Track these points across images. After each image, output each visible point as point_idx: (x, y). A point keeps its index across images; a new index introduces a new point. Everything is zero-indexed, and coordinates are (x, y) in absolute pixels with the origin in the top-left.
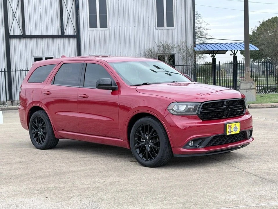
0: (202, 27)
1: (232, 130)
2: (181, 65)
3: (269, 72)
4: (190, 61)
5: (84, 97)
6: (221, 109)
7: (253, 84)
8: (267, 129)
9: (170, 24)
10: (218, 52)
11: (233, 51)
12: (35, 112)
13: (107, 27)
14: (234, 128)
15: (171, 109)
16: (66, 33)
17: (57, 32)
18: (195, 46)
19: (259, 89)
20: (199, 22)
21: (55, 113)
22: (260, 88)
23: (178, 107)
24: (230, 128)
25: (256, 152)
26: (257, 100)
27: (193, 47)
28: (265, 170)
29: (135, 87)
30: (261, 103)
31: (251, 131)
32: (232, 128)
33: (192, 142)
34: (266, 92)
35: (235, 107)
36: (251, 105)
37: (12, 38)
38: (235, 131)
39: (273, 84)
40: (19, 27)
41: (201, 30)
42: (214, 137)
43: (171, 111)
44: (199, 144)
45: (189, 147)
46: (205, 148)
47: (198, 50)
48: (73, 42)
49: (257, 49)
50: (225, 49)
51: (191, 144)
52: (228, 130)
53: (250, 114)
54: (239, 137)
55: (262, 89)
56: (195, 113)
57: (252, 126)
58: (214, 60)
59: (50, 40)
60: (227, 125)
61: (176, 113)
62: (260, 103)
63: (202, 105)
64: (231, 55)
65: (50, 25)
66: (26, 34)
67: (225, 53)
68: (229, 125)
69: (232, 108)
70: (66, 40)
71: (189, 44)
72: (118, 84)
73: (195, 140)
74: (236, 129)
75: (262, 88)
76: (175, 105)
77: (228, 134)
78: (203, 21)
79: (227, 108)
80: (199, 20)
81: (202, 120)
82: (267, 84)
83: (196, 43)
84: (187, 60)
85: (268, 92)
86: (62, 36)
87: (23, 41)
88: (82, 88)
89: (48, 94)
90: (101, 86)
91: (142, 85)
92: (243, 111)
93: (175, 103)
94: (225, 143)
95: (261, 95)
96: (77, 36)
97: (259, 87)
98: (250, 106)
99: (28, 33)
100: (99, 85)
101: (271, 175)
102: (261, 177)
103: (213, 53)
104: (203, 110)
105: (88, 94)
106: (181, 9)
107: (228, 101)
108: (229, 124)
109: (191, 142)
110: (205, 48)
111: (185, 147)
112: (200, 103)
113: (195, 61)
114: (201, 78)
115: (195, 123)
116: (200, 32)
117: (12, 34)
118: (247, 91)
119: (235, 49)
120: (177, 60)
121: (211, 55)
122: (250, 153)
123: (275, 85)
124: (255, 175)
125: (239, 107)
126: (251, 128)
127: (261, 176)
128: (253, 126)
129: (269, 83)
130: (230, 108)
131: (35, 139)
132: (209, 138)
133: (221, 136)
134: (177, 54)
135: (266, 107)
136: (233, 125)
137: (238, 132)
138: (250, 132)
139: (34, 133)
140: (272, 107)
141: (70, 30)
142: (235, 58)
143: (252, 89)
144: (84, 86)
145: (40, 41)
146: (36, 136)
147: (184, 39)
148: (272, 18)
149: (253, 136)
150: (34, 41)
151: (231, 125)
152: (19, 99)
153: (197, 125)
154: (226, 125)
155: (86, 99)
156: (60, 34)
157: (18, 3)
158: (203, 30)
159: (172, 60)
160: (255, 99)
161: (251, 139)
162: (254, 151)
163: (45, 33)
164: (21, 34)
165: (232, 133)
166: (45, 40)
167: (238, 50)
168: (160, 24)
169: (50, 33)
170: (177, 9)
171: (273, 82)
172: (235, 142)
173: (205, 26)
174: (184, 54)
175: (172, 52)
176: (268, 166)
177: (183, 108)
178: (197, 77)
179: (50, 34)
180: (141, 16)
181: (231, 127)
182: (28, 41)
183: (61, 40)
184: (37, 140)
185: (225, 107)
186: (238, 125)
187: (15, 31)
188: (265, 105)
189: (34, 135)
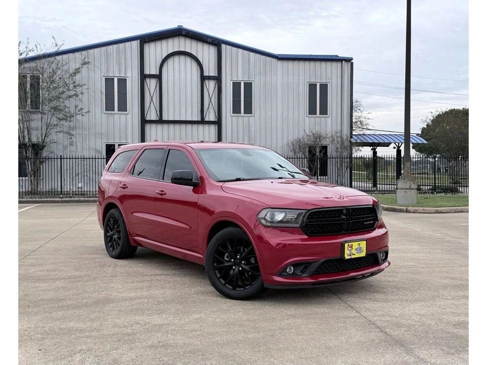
0: (363, 116)
1: (354, 251)
2: (335, 158)
3: (444, 169)
4: (345, 154)
5: (162, 195)
6: (339, 220)
7: (413, 183)
8: (421, 244)
9: (324, 111)
10: (380, 145)
11: (397, 144)
12: (111, 209)
13: (252, 113)
14: (356, 249)
15: (262, 218)
16: (207, 119)
17: (197, 118)
18: (351, 137)
19: (426, 188)
20: (359, 111)
21: (131, 214)
22: (429, 187)
23: (273, 216)
24: (350, 249)
25: (394, 281)
26: (418, 203)
27: (349, 137)
28: (397, 317)
29: (221, 184)
30: (423, 207)
31: (387, 253)
32: (354, 250)
33: (292, 268)
34: (432, 193)
35: (360, 218)
36: (409, 208)
37: (148, 123)
38: (358, 253)
39: (447, 183)
40: (156, 112)
41: (362, 119)
42: (325, 262)
43: (263, 221)
44: (301, 272)
45: (286, 274)
46: (311, 277)
47: (355, 141)
48: (213, 129)
49: (425, 142)
50: (387, 141)
51: (291, 270)
52: (347, 252)
53: (386, 228)
54: (365, 262)
55: (430, 189)
56: (298, 225)
57: (387, 246)
58: (375, 153)
59: (189, 126)
60: (346, 245)
61: (269, 224)
62: (421, 207)
63: (308, 214)
64: (394, 148)
65: (189, 111)
66: (163, 119)
67: (388, 146)
68: (348, 245)
69: (356, 219)
70: (206, 127)
71: (345, 135)
72: (202, 179)
73: (296, 265)
74: (359, 250)
75: (431, 187)
76: (267, 213)
77: (347, 257)
78: (364, 109)
79: (347, 220)
80: (359, 108)
81: (307, 235)
82: (435, 183)
83: (354, 133)
84: (341, 152)
85: (435, 193)
86: (202, 122)
87: (160, 127)
88: (161, 183)
89: (125, 187)
90: (177, 180)
91: (234, 181)
92: (374, 223)
93: (268, 210)
94: (344, 271)
95: (426, 197)
96: (218, 123)
97: (427, 185)
98: (408, 210)
99: (165, 118)
100: (175, 179)
101: (403, 329)
102: (386, 333)
103: (374, 145)
104: (309, 222)
105: (165, 191)
106: (337, 95)
107: (349, 209)
108: (350, 244)
109: (290, 268)
110: (363, 139)
111: (280, 275)
112: (305, 211)
113: (351, 154)
114: (365, 173)
115: (298, 240)
116: (360, 121)
117: (148, 118)
118: (405, 192)
119: (399, 142)
120: (330, 152)
121: (372, 147)
122: (386, 283)
123: (447, 185)
124: (378, 327)
125: (367, 217)
126: (387, 248)
127: (387, 330)
128: (389, 245)
129: (437, 182)
130: (352, 219)
131: (110, 244)
132: (317, 262)
133: (336, 260)
134: (330, 145)
135: (428, 212)
136: (355, 245)
137: (363, 254)
138: (384, 254)
139: (109, 236)
140: (436, 213)
141: (211, 116)
142: (399, 152)
143: (412, 189)
144: (163, 179)
145: (177, 126)
146: (110, 241)
147: (339, 128)
148: (449, 110)
149: (389, 258)
150: (172, 126)
151: (352, 245)
152: (97, 190)
153: (300, 242)
154: (344, 244)
155: (164, 197)
156: (200, 119)
157: (156, 86)
158: (364, 120)
159: (323, 151)
160: (415, 202)
161: (386, 264)
162: (391, 279)
163: (183, 119)
164: (158, 119)
165: (353, 257)
166: (183, 126)
167: (402, 143)
168: (312, 111)
169: (189, 119)
170: (332, 95)
171: (447, 181)
172: (359, 268)
173: (366, 115)
174: (339, 146)
175: (324, 143)
176: (404, 311)
177: (279, 216)
178: (353, 172)
179: (177, 120)
180: (291, 101)
181: (351, 247)
182: (165, 126)
183: (201, 127)
184: (111, 246)
185: (344, 217)
186: (363, 244)
187: (152, 115)
188: (428, 210)
189: (109, 239)
